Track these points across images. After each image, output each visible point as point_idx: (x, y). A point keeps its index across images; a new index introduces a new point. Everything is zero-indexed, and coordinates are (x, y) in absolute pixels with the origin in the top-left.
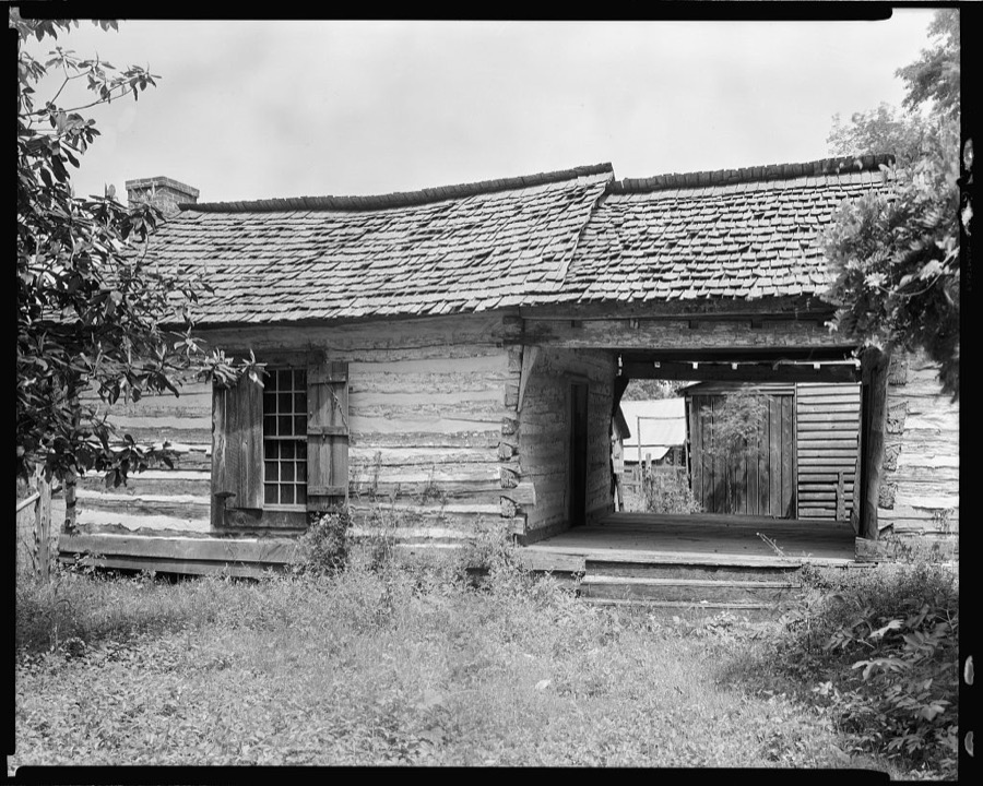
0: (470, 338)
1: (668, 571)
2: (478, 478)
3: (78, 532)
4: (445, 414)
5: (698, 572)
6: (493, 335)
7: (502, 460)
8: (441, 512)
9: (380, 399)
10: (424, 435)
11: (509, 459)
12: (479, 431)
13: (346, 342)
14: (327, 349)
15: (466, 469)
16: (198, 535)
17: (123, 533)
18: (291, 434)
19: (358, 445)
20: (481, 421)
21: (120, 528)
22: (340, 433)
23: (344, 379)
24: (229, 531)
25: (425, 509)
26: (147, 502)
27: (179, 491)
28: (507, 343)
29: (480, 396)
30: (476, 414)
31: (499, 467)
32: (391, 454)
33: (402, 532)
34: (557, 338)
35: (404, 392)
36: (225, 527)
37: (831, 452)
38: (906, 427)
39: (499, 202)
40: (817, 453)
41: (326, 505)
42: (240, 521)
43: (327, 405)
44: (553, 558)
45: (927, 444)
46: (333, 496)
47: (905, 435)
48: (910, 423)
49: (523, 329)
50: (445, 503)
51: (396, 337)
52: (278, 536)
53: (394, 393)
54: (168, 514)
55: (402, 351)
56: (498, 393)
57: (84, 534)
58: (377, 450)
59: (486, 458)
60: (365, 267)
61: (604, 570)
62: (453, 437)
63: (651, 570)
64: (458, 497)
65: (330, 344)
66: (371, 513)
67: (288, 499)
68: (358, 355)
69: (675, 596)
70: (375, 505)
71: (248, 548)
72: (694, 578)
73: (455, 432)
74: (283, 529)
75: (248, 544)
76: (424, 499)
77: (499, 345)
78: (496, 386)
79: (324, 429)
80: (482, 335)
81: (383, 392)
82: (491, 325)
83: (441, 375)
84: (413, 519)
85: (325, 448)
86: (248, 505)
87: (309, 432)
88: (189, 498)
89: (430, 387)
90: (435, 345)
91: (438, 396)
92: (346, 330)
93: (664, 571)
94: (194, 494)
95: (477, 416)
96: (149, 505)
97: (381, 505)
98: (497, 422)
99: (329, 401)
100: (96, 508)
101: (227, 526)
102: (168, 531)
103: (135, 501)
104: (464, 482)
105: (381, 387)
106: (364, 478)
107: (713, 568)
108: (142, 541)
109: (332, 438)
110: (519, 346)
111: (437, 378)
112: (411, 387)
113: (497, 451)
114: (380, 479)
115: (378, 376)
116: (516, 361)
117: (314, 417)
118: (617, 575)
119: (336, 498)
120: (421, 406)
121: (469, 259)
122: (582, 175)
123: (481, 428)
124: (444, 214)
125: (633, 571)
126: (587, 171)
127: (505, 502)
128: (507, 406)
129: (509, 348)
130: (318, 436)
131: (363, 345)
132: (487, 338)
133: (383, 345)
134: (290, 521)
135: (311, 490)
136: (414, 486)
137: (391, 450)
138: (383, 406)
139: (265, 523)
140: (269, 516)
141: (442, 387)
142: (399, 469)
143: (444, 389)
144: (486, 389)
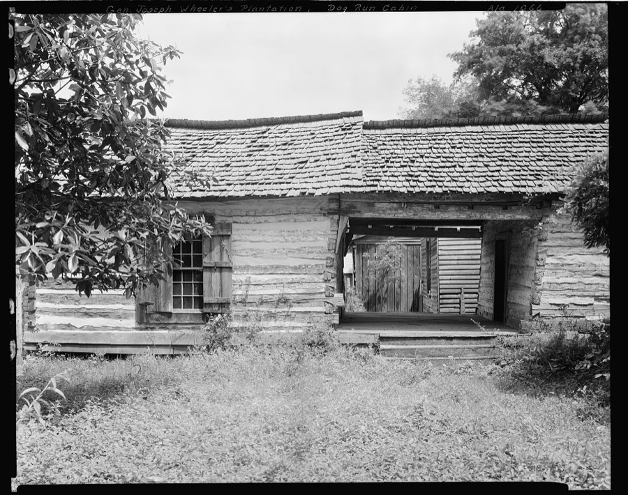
0: (306, 210)
1: (426, 341)
2: (311, 291)
3: (38, 329)
4: (291, 255)
5: (443, 341)
6: (321, 209)
7: (326, 281)
8: (288, 312)
9: (248, 245)
10: (277, 267)
11: (329, 280)
12: (312, 264)
13: (228, 211)
14: (215, 215)
15: (303, 287)
16: (127, 329)
17: (71, 330)
18: (190, 266)
19: (235, 272)
20: (313, 259)
21: (69, 326)
22: (227, 266)
23: (229, 233)
24: (148, 326)
25: (278, 310)
26: (89, 309)
27: (113, 302)
28: (329, 213)
29: (312, 244)
30: (310, 254)
31: (324, 285)
32: (255, 278)
33: (263, 324)
34: (359, 212)
35: (265, 241)
36: (146, 323)
37: (457, 277)
38: (546, 262)
39: (298, 130)
40: (449, 277)
41: (217, 308)
42: (157, 320)
43: (217, 249)
44: (357, 336)
45: (557, 271)
46: (222, 303)
47: (546, 266)
48: (549, 260)
49: (340, 206)
50: (291, 306)
51: (260, 209)
52: (183, 328)
53: (259, 242)
54: (105, 316)
55: (264, 217)
56: (323, 242)
57: (41, 331)
58: (248, 276)
59: (316, 280)
60: (228, 165)
61: (390, 342)
62: (296, 268)
63: (417, 341)
64: (298, 303)
65: (217, 212)
66: (244, 313)
67: (188, 305)
68: (235, 219)
69: (434, 354)
70: (247, 308)
71: (163, 337)
72: (440, 344)
73: (297, 265)
74: (186, 324)
75: (162, 334)
76: (278, 304)
77: (324, 215)
78: (322, 239)
79: (215, 263)
80: (314, 209)
81: (251, 242)
82: (320, 204)
83: (289, 232)
84: (272, 316)
85: (216, 275)
86: (162, 310)
87: (204, 265)
88: (120, 306)
89: (281, 239)
90: (285, 214)
91: (287, 244)
92: (228, 204)
93: (424, 341)
94: (123, 304)
95: (311, 256)
96: (91, 311)
97: (251, 308)
98: (323, 259)
99: (219, 247)
100: (51, 314)
101: (148, 323)
102: (105, 327)
103: (80, 309)
104: (302, 294)
105: (251, 238)
106: (239, 292)
107: (451, 339)
108: (86, 334)
109: (221, 269)
110: (337, 216)
111: (286, 234)
112: (269, 239)
113: (322, 276)
114: (250, 293)
115: (248, 232)
116: (335, 225)
117: (208, 255)
118: (398, 344)
119: (224, 305)
120: (275, 250)
121: (295, 164)
122: (345, 116)
123: (313, 263)
124: (265, 135)
125: (407, 342)
126: (349, 115)
127: (328, 305)
128: (329, 250)
129: (331, 216)
130: (210, 267)
131: (239, 213)
132: (318, 211)
133: (252, 213)
134: (191, 319)
135: (206, 300)
136: (271, 297)
137: (256, 276)
138: (252, 250)
139: (173, 320)
140: (177, 316)
141: (289, 239)
142: (261, 287)
143: (290, 240)
144: (316, 240)
